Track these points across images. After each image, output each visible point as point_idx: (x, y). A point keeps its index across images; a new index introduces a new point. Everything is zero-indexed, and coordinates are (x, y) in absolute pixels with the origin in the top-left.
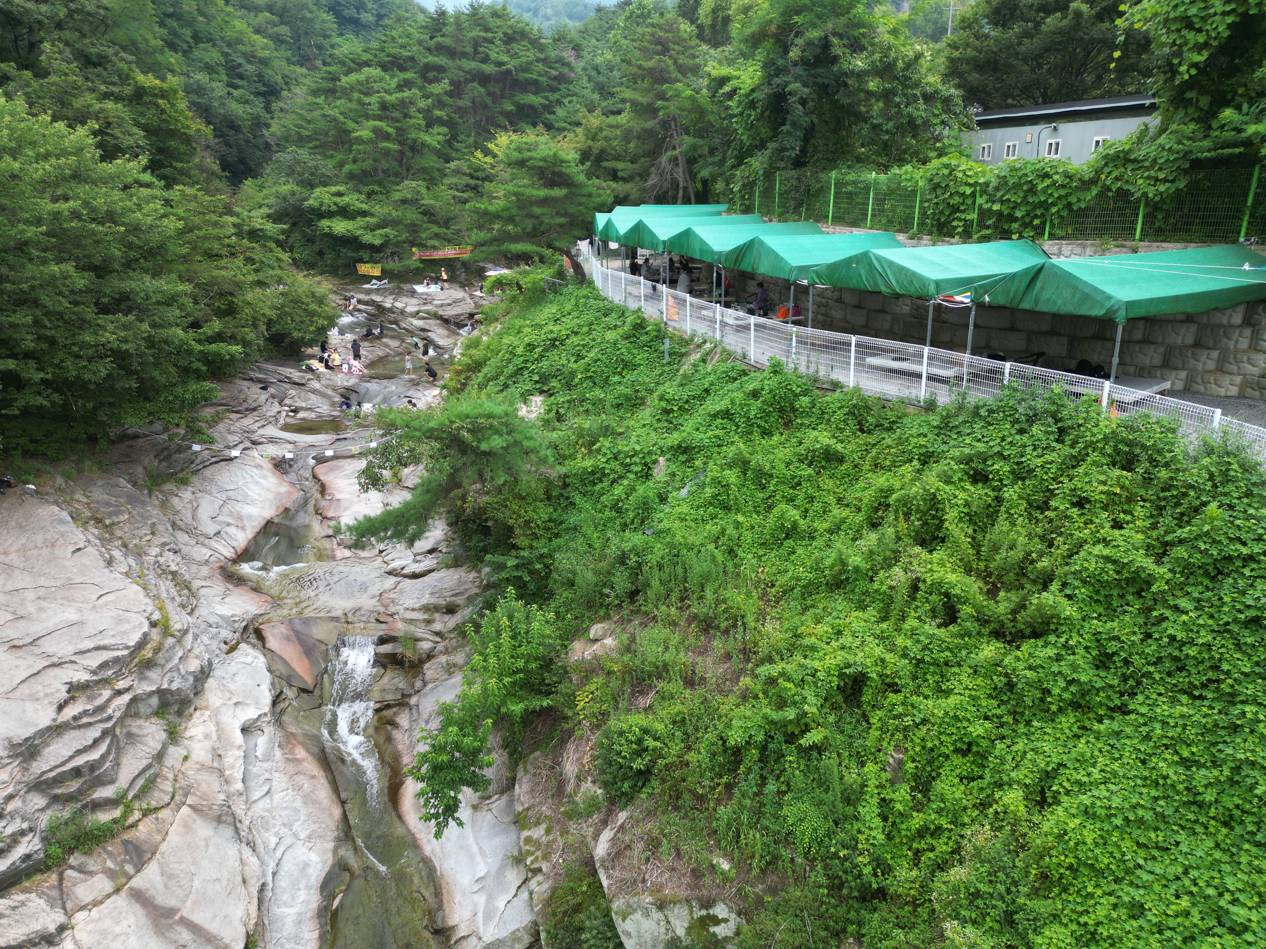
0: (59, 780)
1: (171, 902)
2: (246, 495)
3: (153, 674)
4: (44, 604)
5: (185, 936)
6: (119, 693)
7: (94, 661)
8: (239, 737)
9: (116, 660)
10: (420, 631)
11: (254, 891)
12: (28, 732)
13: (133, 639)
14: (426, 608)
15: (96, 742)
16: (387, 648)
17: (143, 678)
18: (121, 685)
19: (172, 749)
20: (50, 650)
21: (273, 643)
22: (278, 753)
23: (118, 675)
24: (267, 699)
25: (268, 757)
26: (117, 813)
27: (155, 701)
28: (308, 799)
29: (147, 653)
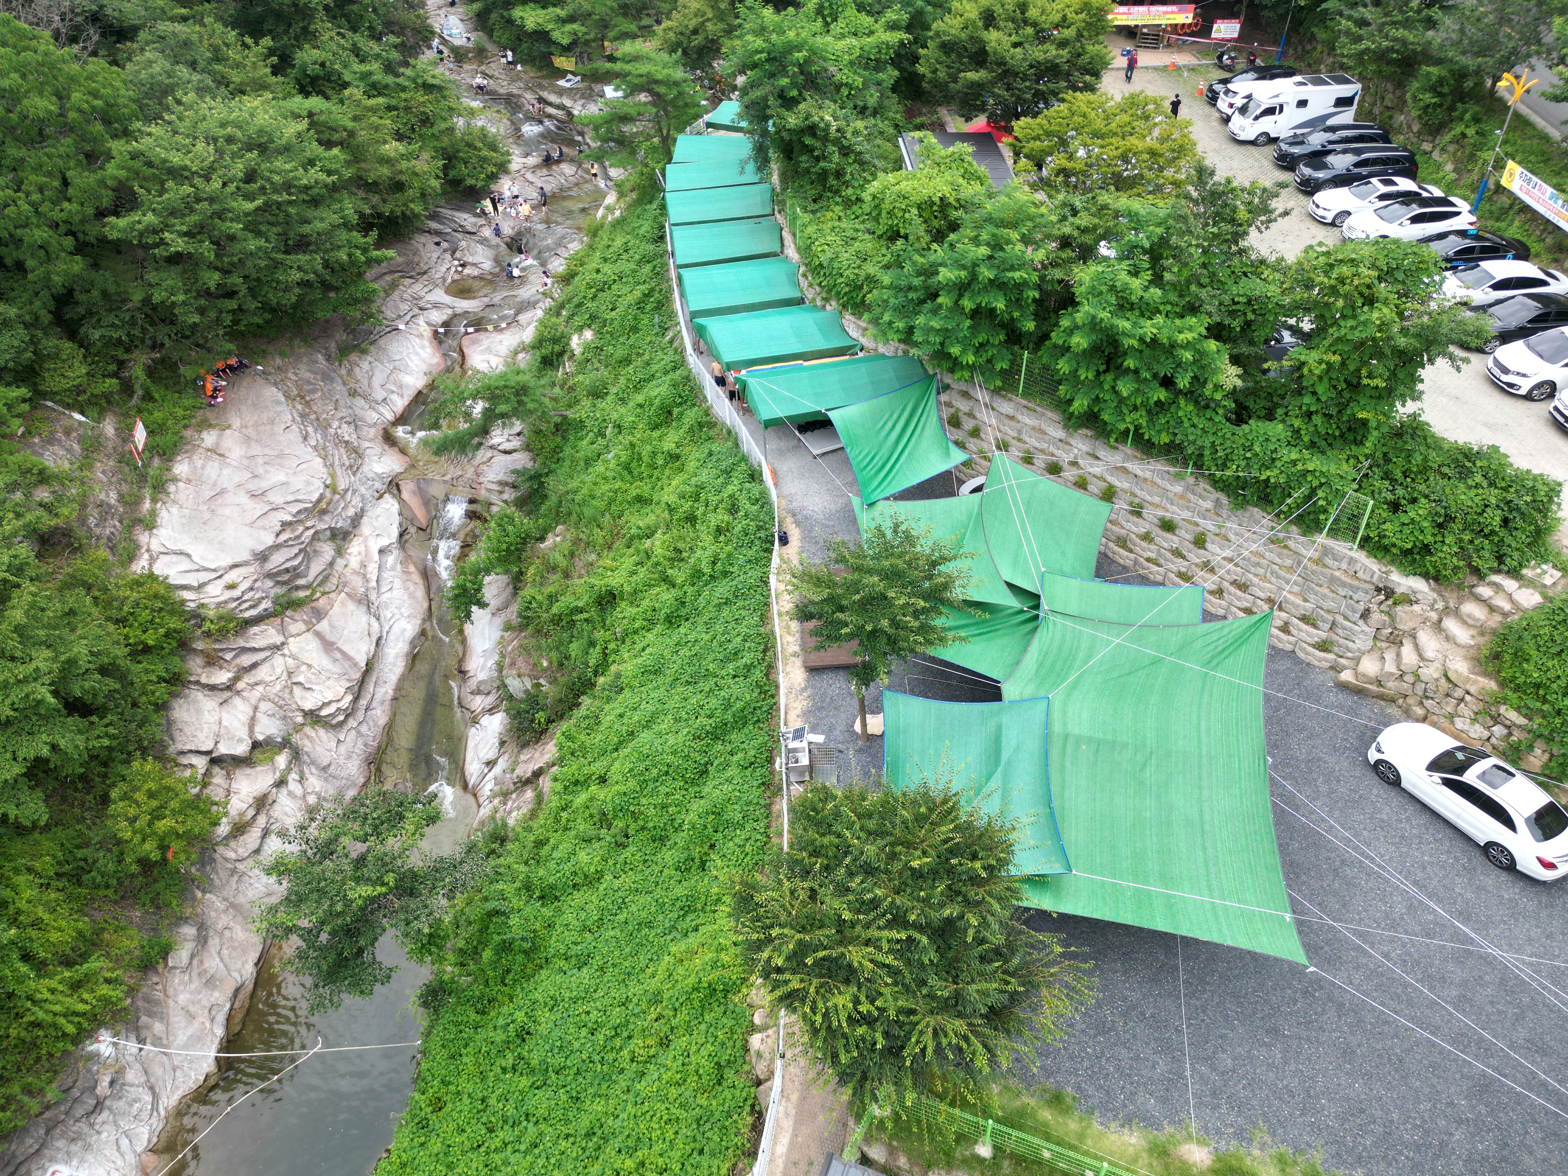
0: (279, 573)
1: (333, 639)
2: (407, 366)
3: (327, 518)
4: (268, 467)
5: (338, 655)
6: (308, 528)
7: (294, 509)
8: (376, 557)
9: (306, 509)
10: (494, 498)
11: (374, 639)
12: (262, 548)
13: (315, 497)
14: (501, 483)
15: (296, 555)
16: (474, 507)
17: (321, 520)
18: (309, 524)
19: (339, 560)
20: (272, 499)
21: (405, 495)
22: (399, 567)
23: (307, 518)
24: (395, 532)
25: (393, 569)
26: (308, 593)
27: (328, 533)
28: (411, 596)
29: (323, 505)
